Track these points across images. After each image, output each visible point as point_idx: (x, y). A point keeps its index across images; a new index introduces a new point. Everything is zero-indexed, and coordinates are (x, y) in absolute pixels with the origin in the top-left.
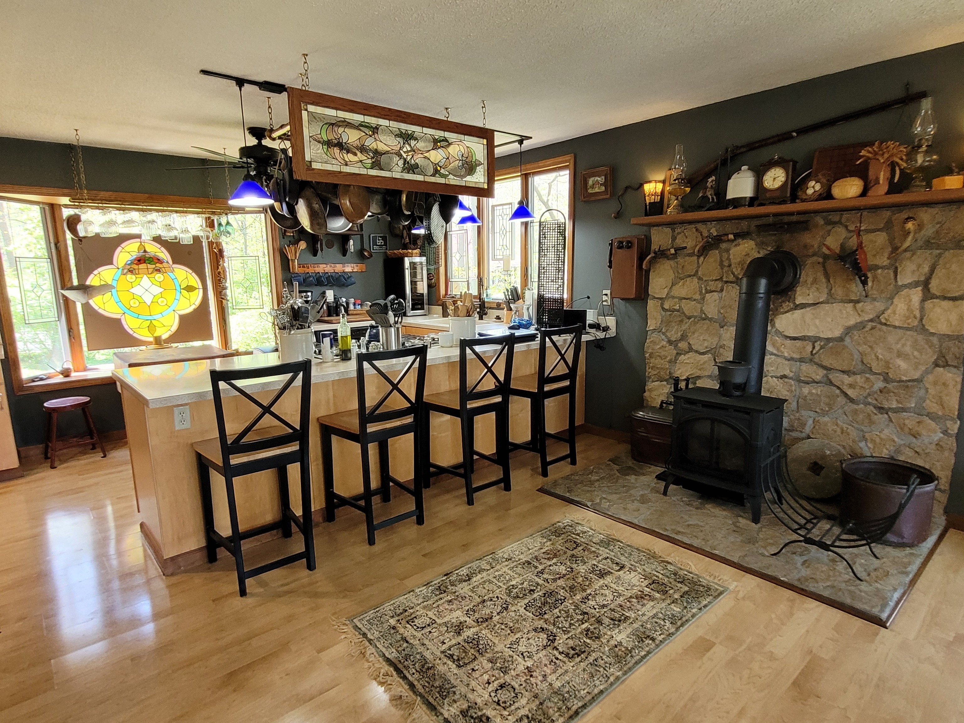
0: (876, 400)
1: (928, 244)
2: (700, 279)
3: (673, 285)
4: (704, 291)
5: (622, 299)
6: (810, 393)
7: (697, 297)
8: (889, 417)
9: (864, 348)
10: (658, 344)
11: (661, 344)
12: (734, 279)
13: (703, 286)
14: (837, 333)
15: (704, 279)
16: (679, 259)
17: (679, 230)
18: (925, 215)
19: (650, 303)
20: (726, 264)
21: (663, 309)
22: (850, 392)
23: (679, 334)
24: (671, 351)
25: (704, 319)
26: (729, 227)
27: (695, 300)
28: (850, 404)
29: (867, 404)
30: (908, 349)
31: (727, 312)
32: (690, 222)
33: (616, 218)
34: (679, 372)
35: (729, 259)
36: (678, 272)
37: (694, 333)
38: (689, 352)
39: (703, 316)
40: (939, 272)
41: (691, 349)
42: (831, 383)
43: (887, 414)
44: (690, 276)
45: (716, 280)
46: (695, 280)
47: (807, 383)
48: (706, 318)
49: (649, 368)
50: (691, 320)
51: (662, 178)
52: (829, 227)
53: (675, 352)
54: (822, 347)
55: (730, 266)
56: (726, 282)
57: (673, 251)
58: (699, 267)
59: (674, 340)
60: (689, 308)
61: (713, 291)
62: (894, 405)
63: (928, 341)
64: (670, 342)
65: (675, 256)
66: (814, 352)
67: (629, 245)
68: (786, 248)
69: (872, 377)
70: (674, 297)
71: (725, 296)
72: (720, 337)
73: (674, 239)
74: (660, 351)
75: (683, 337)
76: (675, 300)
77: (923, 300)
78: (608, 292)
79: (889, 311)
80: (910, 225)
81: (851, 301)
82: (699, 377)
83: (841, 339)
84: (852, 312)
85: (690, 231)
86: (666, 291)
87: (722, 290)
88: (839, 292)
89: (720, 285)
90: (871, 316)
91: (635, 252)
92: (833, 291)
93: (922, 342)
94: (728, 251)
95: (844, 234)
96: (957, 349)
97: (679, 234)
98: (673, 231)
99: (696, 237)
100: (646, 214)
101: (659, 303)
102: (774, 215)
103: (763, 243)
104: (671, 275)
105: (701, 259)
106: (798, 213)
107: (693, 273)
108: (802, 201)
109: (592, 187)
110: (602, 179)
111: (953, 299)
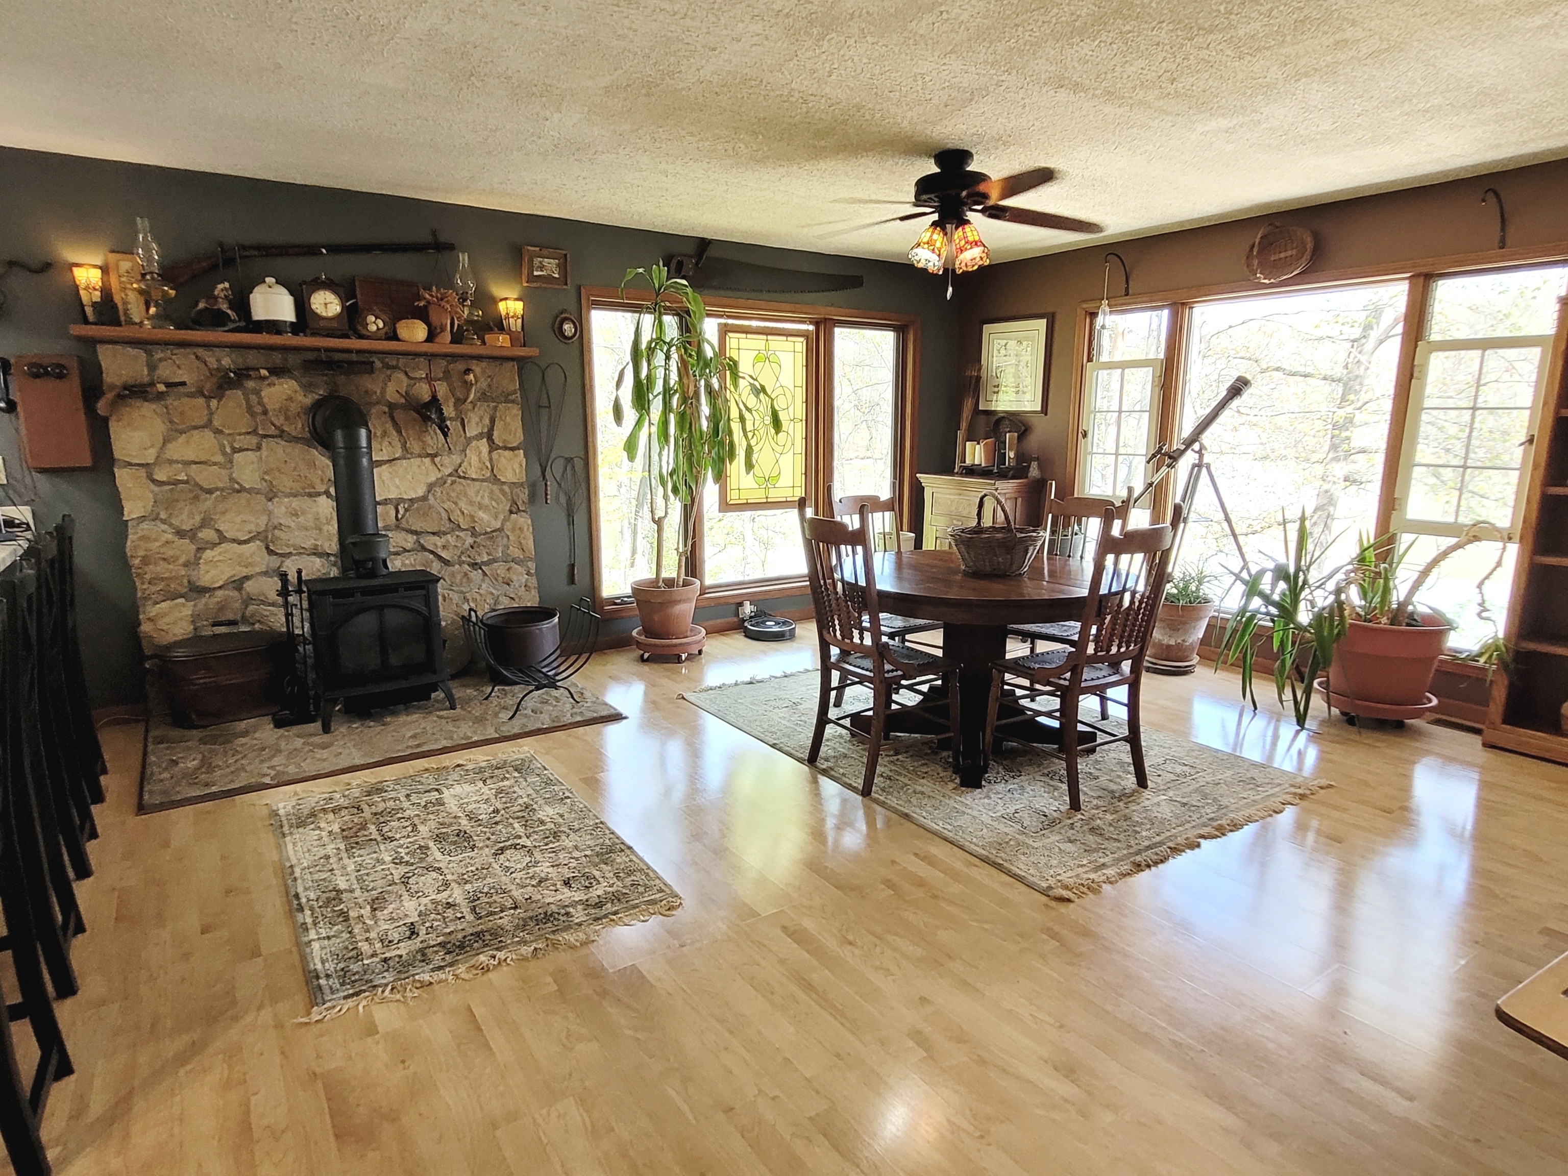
0: (469, 557)
1: (486, 398)
2: (218, 432)
3: (166, 442)
4: (228, 450)
7: (219, 458)
8: (483, 571)
9: (448, 505)
10: (157, 540)
11: (163, 539)
12: (277, 432)
13: (226, 443)
14: (420, 492)
15: (227, 432)
16: (172, 401)
17: (161, 355)
18: (477, 367)
19: (123, 475)
20: (258, 409)
21: (156, 482)
22: (443, 554)
23: (197, 519)
24: (186, 547)
25: (238, 491)
27: (215, 464)
28: (445, 567)
29: (461, 563)
30: (486, 501)
31: (275, 479)
32: (185, 345)
34: (207, 578)
35: (261, 403)
36: (172, 422)
37: (223, 513)
38: (220, 543)
39: (236, 486)
40: (499, 425)
41: (223, 539)
42: (424, 549)
43: (481, 568)
44: (196, 428)
45: (247, 433)
46: (209, 433)
48: (242, 490)
49: (143, 583)
50: (214, 496)
52: (389, 372)
53: (193, 547)
54: (406, 510)
55: (265, 412)
56: (265, 436)
57: (159, 387)
58: (211, 414)
59: (188, 528)
60: (204, 475)
61: (247, 450)
62: (485, 558)
63: (503, 492)
64: (180, 534)
65: (160, 396)
66: (400, 516)
67: (61, 372)
68: (343, 392)
69: (461, 534)
70: (171, 462)
71: (267, 457)
72: (270, 514)
73: (152, 367)
74: (163, 550)
75: (206, 523)
76: (175, 466)
77: (490, 452)
79: (465, 464)
80: (471, 377)
81: (428, 455)
82: (246, 578)
83: (424, 498)
84: (431, 468)
85: (184, 358)
86: (153, 452)
87: (259, 448)
88: (415, 446)
89: (254, 440)
90: (450, 471)
91: (73, 385)
92: (408, 445)
93: (497, 492)
94: (257, 392)
95: (405, 381)
96: (523, 495)
97: (161, 360)
98: (149, 354)
99: (198, 368)
100: (86, 321)
101: (142, 473)
102: (327, 350)
103: (311, 384)
104: (160, 427)
105: (214, 403)
106: (359, 352)
107: (202, 423)
108: (361, 337)
111: (512, 449)
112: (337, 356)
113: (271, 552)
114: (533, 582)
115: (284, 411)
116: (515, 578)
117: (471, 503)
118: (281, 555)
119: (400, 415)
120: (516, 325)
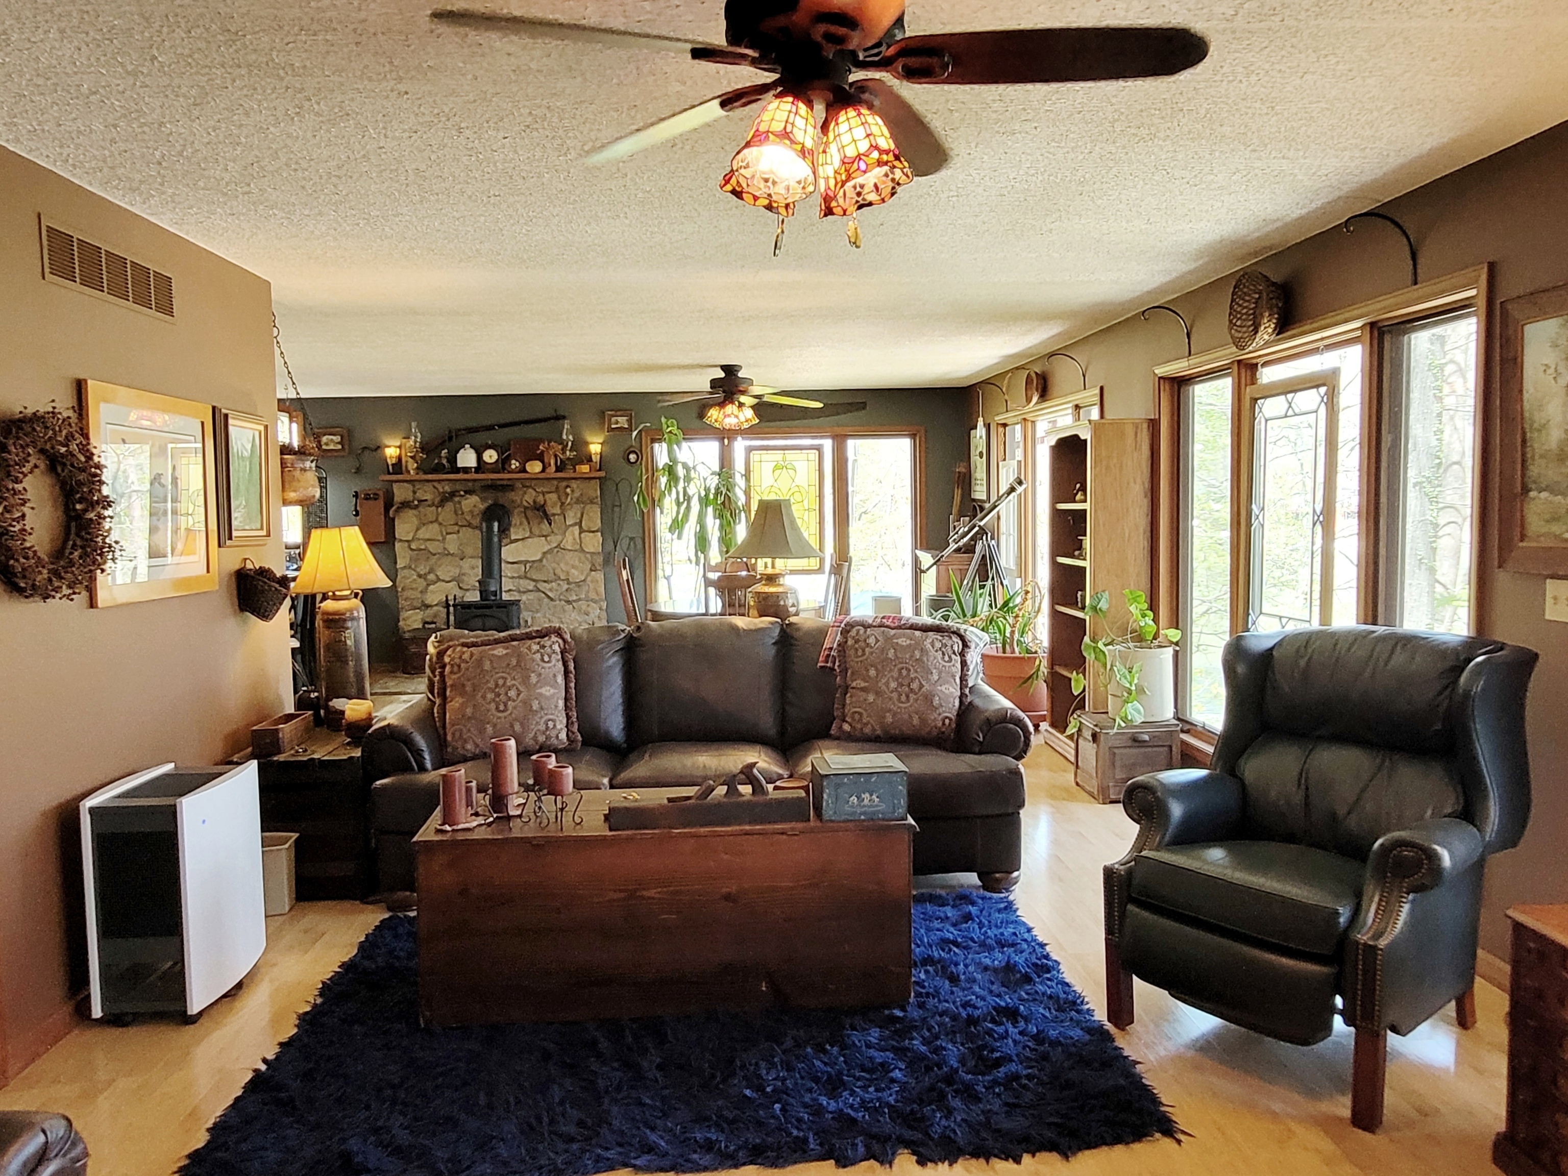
0: (565, 596)
1: (578, 501)
2: (440, 524)
3: (418, 529)
4: (445, 533)
6: (528, 600)
7: (441, 538)
8: (573, 605)
9: (554, 565)
10: (410, 579)
12: (467, 524)
13: (443, 529)
14: (538, 558)
15: (444, 524)
16: (421, 509)
17: (418, 487)
18: (574, 484)
19: (398, 545)
20: (459, 512)
21: (412, 550)
22: (550, 594)
23: (428, 568)
24: (421, 583)
25: (447, 555)
26: (458, 486)
27: (438, 540)
28: (551, 603)
29: (560, 600)
30: (577, 563)
31: (464, 548)
32: (428, 481)
33: (356, 473)
34: (430, 599)
35: (461, 509)
36: (421, 519)
37: (440, 566)
38: (437, 582)
39: (447, 552)
40: (586, 517)
41: (439, 580)
42: (539, 590)
43: (571, 604)
44: (432, 522)
45: (453, 525)
46: (436, 525)
47: (524, 592)
48: (449, 554)
50: (436, 557)
51: (398, 444)
52: (524, 490)
53: (425, 583)
54: (530, 567)
55: (463, 513)
56: (462, 526)
57: (416, 503)
58: (438, 515)
59: (424, 574)
60: (432, 546)
61: (453, 533)
62: (575, 598)
63: (586, 557)
64: (420, 576)
65: (416, 507)
66: (526, 571)
67: (377, 497)
68: (501, 501)
69: (561, 583)
70: (419, 539)
71: (461, 537)
72: (460, 567)
73: (414, 492)
74: (412, 584)
75: (431, 571)
76: (420, 541)
77: (580, 533)
79: (564, 541)
80: (569, 490)
81: (543, 536)
83: (541, 560)
84: (545, 543)
85: (429, 487)
86: (412, 534)
87: (458, 532)
88: (536, 530)
89: (457, 528)
90: (555, 545)
91: (381, 503)
92: (532, 531)
93: (583, 558)
94: (460, 503)
95: (534, 493)
96: (600, 560)
97: (418, 489)
98: (414, 486)
99: (434, 492)
100: (389, 473)
101: (406, 544)
102: (490, 480)
103: (485, 498)
104: (415, 522)
105: (440, 509)
106: (506, 480)
107: (433, 520)
108: (509, 472)
109: (327, 444)
110: (337, 438)
111: (593, 532)
112: (496, 483)
113: (460, 588)
114: (604, 614)
115: (471, 512)
116: (591, 611)
117: (567, 564)
118: (465, 590)
119: (529, 513)
120: (597, 459)
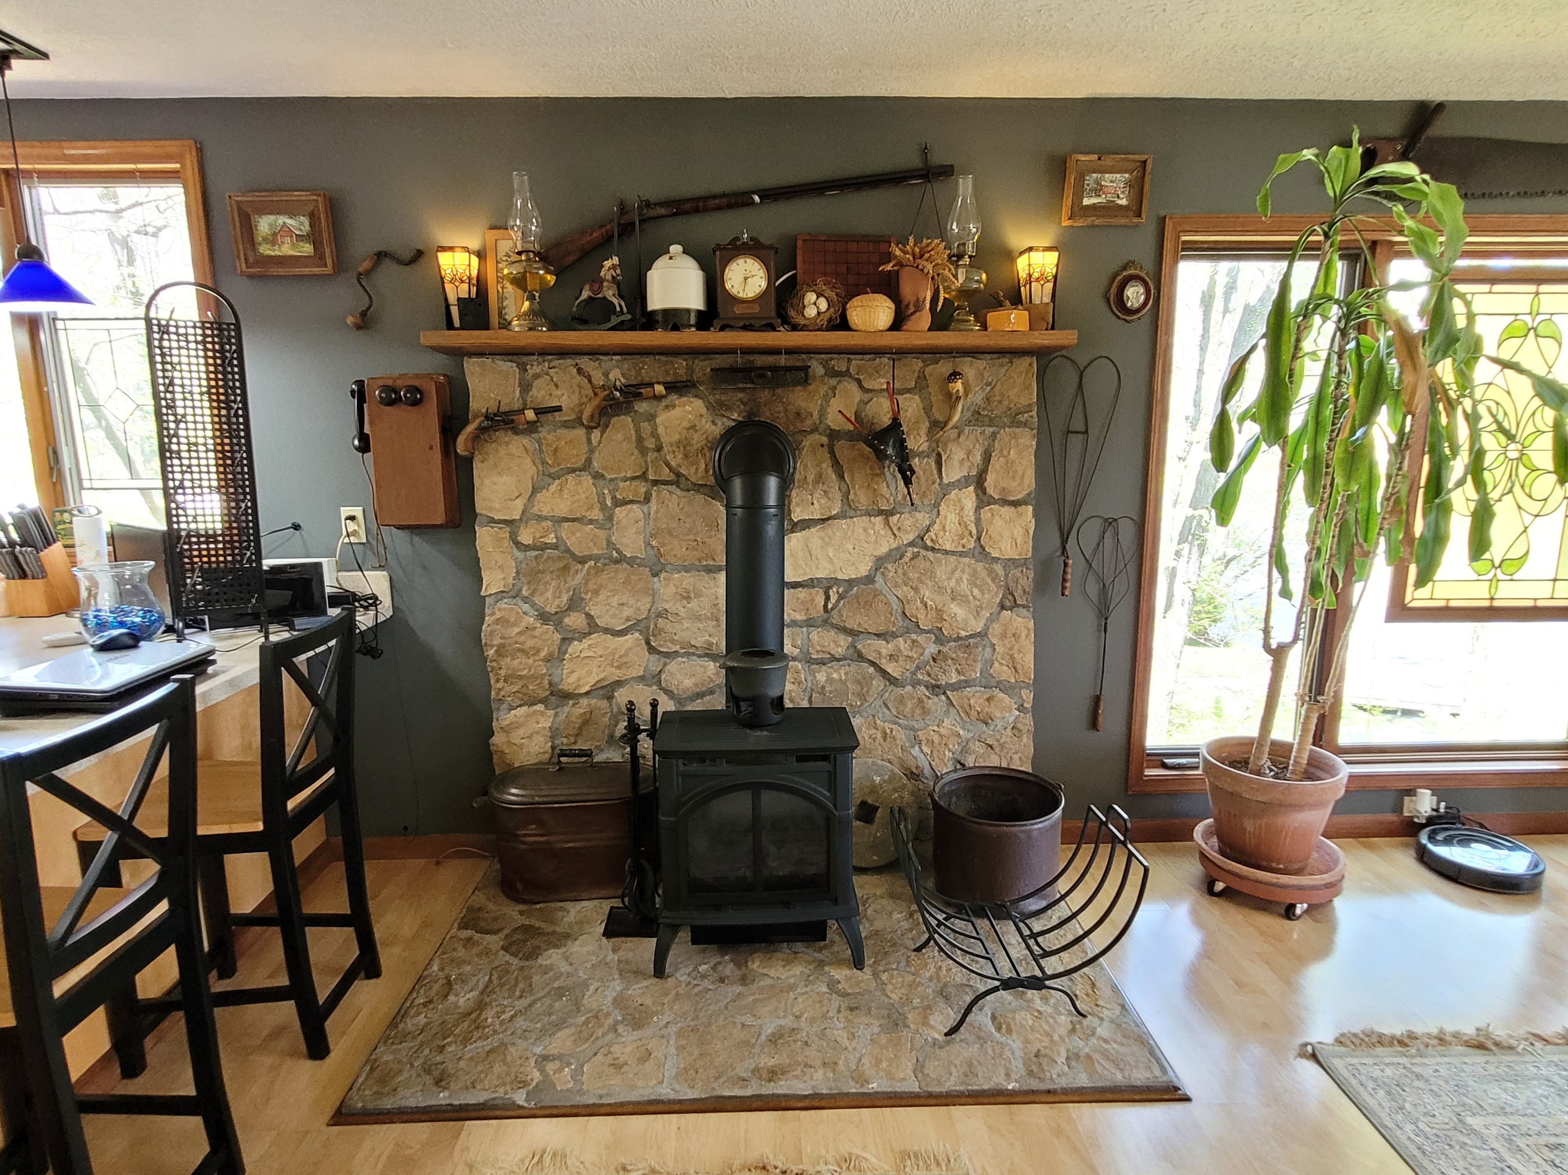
0: (929, 675)
1: (977, 417)
2: (598, 476)
3: (535, 490)
4: (609, 503)
5: (399, 527)
6: (830, 680)
7: (596, 514)
8: (948, 697)
9: (904, 591)
10: (514, 625)
11: (524, 624)
12: (672, 477)
13: (606, 492)
14: (863, 570)
15: (608, 477)
16: (544, 433)
17: (536, 369)
18: (970, 368)
19: (484, 536)
20: (650, 444)
21: (518, 544)
22: (890, 668)
23: (565, 598)
24: (550, 636)
25: (617, 562)
26: (649, 369)
27: (591, 522)
28: (892, 687)
29: (915, 683)
30: (964, 586)
31: (664, 545)
32: (563, 353)
33: (359, 327)
34: (573, 678)
35: (655, 435)
36: (544, 463)
37: (596, 592)
38: (590, 634)
39: (615, 554)
40: (996, 463)
41: (593, 627)
42: (861, 657)
43: (944, 693)
44: (573, 471)
45: (634, 478)
46: (587, 478)
47: (822, 663)
48: (621, 559)
49: (498, 681)
50: (587, 566)
51: (476, 241)
52: (833, 382)
53: (557, 637)
54: (841, 597)
55: (659, 449)
56: (656, 483)
57: (530, 415)
58: (592, 451)
59: (553, 611)
60: (578, 539)
61: (631, 502)
62: (953, 678)
63: (991, 572)
64: (544, 617)
65: (532, 427)
66: (830, 606)
67: (416, 398)
68: (765, 416)
69: (920, 639)
70: (540, 518)
71: (657, 512)
72: (654, 594)
73: (526, 387)
74: (522, 639)
75: (575, 604)
76: (544, 524)
77: (978, 508)
78: (357, 511)
79: (936, 527)
80: (958, 386)
81: (881, 512)
82: (619, 684)
83: (869, 579)
84: (882, 532)
85: (564, 370)
86: (519, 504)
87: (647, 499)
88: (861, 497)
89: (642, 488)
90: (911, 537)
91: (432, 415)
92: (851, 497)
93: (984, 574)
94: (651, 418)
95: (857, 395)
96: (1025, 580)
97: (536, 376)
98: (523, 369)
99: (580, 386)
100: (450, 326)
101: (505, 533)
102: (747, 351)
103: (721, 404)
104: (528, 469)
105: (596, 435)
106: (791, 351)
107: (579, 465)
108: (795, 328)
109: (273, 239)
110: (300, 224)
111: (1015, 504)
112: (761, 360)
113: (652, 649)
114: (1027, 721)
115: (683, 444)
116: (997, 714)
117: (940, 590)
118: (667, 655)
119: (843, 449)
120: (1041, 294)
